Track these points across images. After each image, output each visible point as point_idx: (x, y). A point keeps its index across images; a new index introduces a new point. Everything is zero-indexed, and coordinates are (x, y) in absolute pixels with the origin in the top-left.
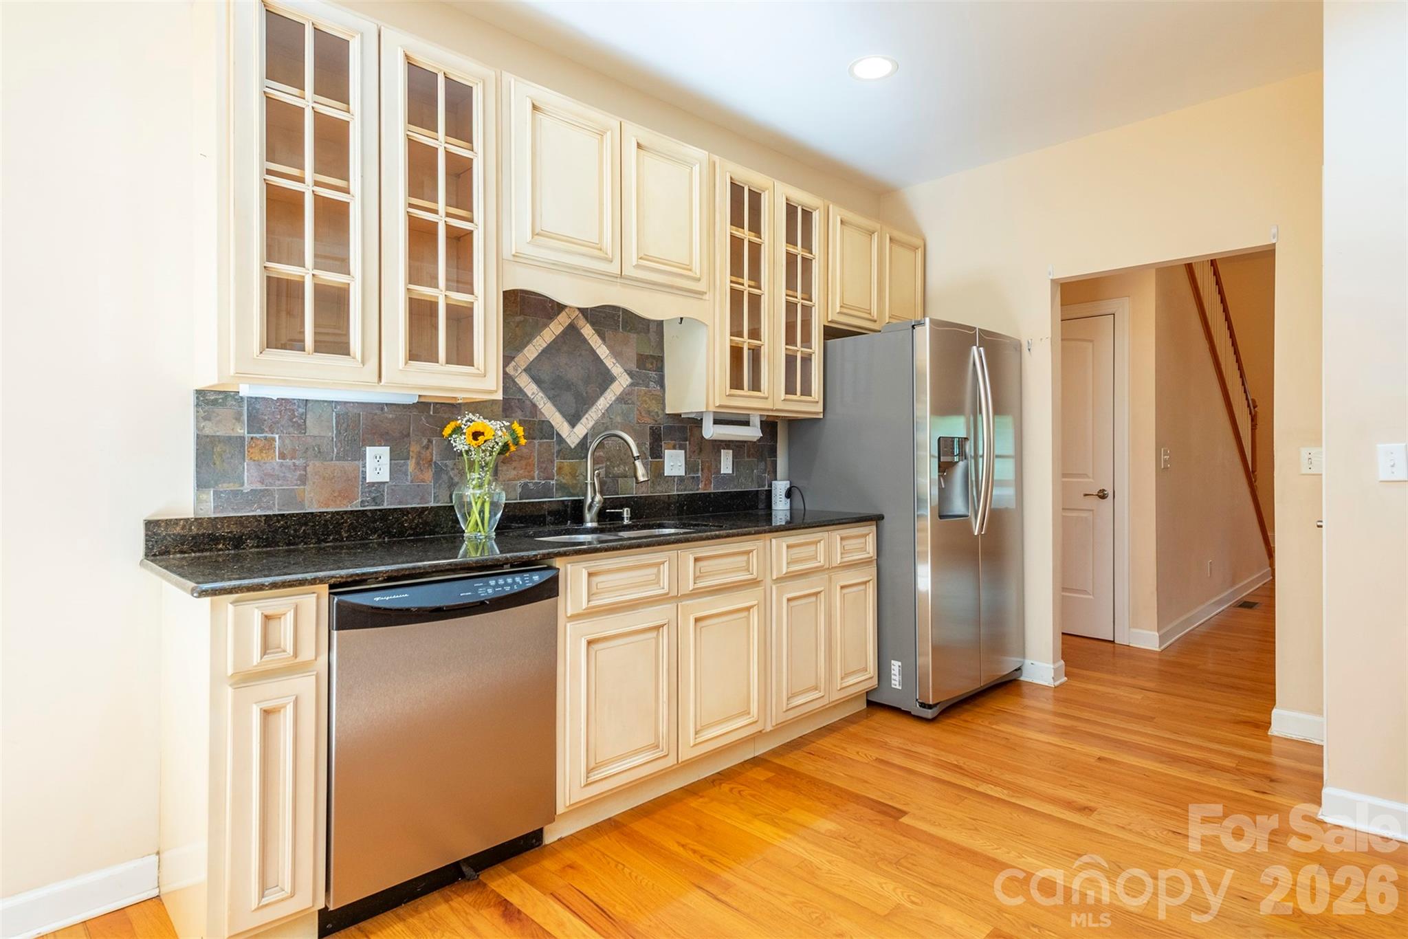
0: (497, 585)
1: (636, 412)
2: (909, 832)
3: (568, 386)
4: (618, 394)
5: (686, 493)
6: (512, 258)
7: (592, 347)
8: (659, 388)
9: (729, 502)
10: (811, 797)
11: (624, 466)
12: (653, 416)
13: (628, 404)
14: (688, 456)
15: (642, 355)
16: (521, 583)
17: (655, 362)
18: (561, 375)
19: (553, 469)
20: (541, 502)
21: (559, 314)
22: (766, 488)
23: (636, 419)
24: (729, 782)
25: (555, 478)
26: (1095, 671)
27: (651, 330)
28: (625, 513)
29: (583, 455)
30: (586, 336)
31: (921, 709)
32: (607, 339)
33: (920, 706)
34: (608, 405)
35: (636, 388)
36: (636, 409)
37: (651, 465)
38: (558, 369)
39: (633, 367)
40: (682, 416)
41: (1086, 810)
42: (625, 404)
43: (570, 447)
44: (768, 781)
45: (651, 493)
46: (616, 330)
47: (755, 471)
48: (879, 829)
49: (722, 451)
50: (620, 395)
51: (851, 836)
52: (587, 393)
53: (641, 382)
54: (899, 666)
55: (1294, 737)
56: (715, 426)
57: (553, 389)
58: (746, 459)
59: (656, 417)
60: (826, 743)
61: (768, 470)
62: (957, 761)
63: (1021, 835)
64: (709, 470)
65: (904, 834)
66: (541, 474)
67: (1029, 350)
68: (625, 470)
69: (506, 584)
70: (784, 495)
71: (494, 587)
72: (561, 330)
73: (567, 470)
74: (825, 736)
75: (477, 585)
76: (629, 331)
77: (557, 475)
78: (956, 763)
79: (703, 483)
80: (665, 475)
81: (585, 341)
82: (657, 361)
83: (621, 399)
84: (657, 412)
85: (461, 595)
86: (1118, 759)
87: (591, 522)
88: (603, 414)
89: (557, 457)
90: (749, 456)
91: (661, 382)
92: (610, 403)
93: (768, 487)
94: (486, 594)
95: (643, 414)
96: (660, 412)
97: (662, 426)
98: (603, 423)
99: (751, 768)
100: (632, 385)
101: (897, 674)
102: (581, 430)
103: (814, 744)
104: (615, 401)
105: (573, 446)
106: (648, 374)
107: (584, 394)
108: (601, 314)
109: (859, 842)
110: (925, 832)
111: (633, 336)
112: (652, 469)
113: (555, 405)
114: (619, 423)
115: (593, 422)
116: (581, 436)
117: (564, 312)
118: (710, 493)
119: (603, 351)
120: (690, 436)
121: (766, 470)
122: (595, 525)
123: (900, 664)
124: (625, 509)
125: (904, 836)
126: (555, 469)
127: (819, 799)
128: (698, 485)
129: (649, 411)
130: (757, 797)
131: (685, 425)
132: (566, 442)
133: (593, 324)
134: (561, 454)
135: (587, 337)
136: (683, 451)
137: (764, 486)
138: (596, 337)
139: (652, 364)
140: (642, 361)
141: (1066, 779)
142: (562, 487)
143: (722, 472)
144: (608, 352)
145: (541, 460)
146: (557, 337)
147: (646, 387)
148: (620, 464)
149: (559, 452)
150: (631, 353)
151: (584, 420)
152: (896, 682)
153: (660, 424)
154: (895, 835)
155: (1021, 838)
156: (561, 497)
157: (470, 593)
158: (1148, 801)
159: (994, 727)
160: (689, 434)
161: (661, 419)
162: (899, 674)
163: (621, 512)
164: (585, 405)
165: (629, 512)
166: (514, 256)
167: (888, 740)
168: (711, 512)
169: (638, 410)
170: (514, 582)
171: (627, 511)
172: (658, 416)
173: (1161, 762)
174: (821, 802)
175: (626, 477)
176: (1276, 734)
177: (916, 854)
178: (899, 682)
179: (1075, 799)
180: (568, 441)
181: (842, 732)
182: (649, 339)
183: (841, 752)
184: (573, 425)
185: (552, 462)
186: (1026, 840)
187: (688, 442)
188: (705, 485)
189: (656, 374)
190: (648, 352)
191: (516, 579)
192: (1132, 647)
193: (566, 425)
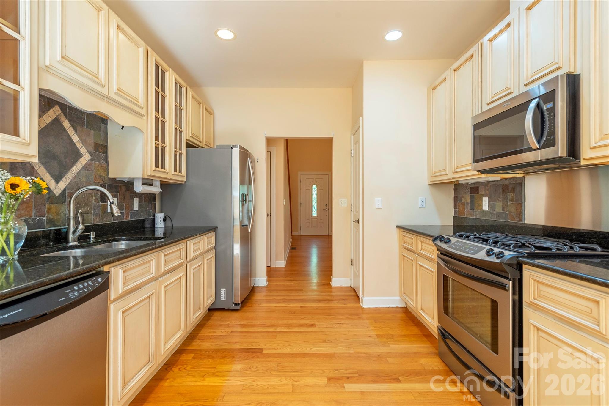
0: (79, 289)
1: (93, 176)
2: (269, 356)
3: (54, 157)
4: (84, 164)
5: (117, 221)
6: (44, 68)
7: (69, 135)
8: (105, 163)
9: (137, 225)
10: (220, 357)
11: (87, 207)
12: (102, 179)
13: (89, 171)
14: (119, 201)
15: (96, 143)
16: (92, 284)
17: (103, 149)
18: (50, 149)
19: (45, 210)
20: (37, 231)
21: (49, 110)
22: (152, 217)
23: (93, 180)
24: (174, 367)
25: (46, 216)
26: (274, 278)
27: (101, 130)
28: (91, 235)
29: (63, 201)
30: (65, 127)
31: (235, 306)
32: (77, 132)
33: (234, 305)
34: (78, 171)
35: (93, 162)
36: (93, 174)
37: (101, 206)
38: (48, 146)
39: (92, 150)
40: (117, 180)
41: (313, 325)
42: (88, 170)
43: (56, 195)
44: (194, 358)
45: (101, 222)
46: (83, 126)
47: (148, 209)
48: (259, 359)
49: (134, 198)
50: (84, 165)
51: (252, 367)
52: (66, 162)
53: (96, 159)
54: (225, 291)
55: (338, 286)
56: (142, 185)
57: (45, 158)
58: (144, 203)
59: (104, 179)
60: (205, 332)
61: (152, 208)
62: (261, 322)
63: (304, 341)
64: (128, 209)
65: (270, 357)
66: (37, 213)
67: (257, 162)
68: (87, 209)
69: (84, 287)
70: (162, 220)
71: (78, 291)
72: (50, 121)
73: (53, 210)
74: (201, 330)
75: (67, 291)
76: (90, 128)
77: (47, 213)
78: (261, 323)
79: (126, 215)
80: (108, 212)
81: (65, 130)
82: (104, 148)
83: (86, 167)
84: (104, 177)
85: (59, 300)
86: (306, 305)
87: (74, 241)
88: (75, 176)
89: (47, 202)
90: (145, 201)
91: (106, 160)
92: (79, 169)
93: (153, 216)
94: (74, 296)
95: (97, 177)
96: (106, 177)
97: (107, 185)
98: (75, 182)
99: (180, 356)
100: (91, 160)
101: (224, 294)
102: (62, 185)
103: (199, 335)
104: (82, 168)
105: (57, 195)
106: (100, 154)
107: (64, 163)
108: (74, 115)
109: (257, 368)
110: (275, 353)
111: (92, 132)
112: (102, 209)
113: (46, 169)
114: (84, 182)
115: (70, 180)
116: (62, 189)
117: (52, 110)
118: (129, 221)
119: (75, 138)
120: (120, 190)
121: (151, 208)
122: (76, 243)
123: (225, 289)
124: (92, 233)
125: (270, 358)
126: (46, 210)
127: (224, 357)
128: (123, 217)
129: (100, 176)
130: (195, 368)
131: (118, 185)
132: (53, 192)
133: (70, 121)
134: (50, 200)
135: (67, 128)
136: (117, 199)
137: (151, 216)
138: (71, 128)
139: (102, 149)
140: (97, 147)
141: (298, 317)
142: (51, 222)
143: (134, 210)
144: (78, 139)
145: (37, 204)
146: (48, 125)
147: (99, 162)
148: (85, 206)
149: (49, 198)
150: (91, 141)
151: (64, 179)
152: (223, 297)
153: (106, 183)
154: (267, 359)
155: (304, 342)
156: (49, 228)
157: (64, 298)
158: (325, 316)
159: (261, 306)
160: (119, 189)
161: (106, 181)
162: (225, 294)
163: (89, 234)
164: (65, 169)
165: (94, 234)
166: (47, 66)
167: (229, 323)
168: (130, 231)
169: (94, 174)
170: (89, 285)
171: (93, 233)
172: (105, 179)
173: (317, 303)
174: (227, 358)
175: (88, 214)
176: (334, 286)
177: (280, 363)
178: (225, 297)
179: (307, 323)
180: (54, 192)
181: (206, 325)
182: (100, 135)
183: (215, 334)
184: (57, 181)
185: (44, 205)
186: (307, 342)
187: (119, 194)
188: (127, 216)
189: (103, 155)
190: (100, 142)
191: (89, 282)
192: (276, 267)
193: (53, 182)
